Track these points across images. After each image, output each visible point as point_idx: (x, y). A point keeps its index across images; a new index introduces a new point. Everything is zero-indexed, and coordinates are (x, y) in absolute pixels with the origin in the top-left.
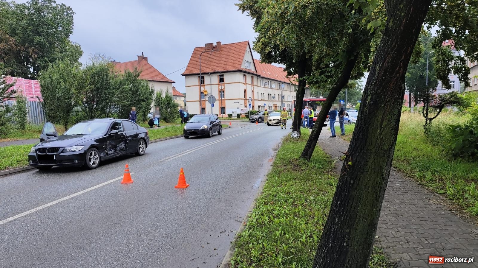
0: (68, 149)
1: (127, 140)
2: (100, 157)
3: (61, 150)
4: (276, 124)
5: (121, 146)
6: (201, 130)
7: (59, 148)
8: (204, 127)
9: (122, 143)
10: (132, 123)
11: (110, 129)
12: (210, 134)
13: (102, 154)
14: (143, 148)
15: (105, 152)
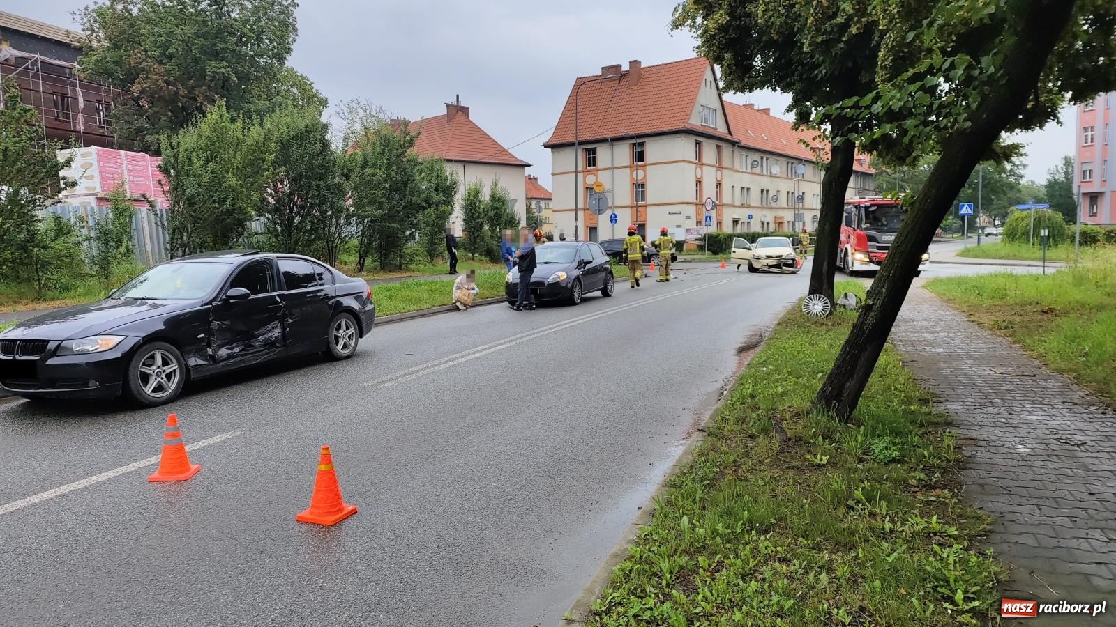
0: (76, 346)
1: (287, 317)
2: (186, 370)
3: (52, 346)
4: (772, 269)
5: (270, 335)
6: (550, 285)
7: (48, 341)
8: (559, 277)
9: (270, 326)
10: (315, 266)
11: (228, 284)
12: (576, 296)
13: (193, 361)
14: (349, 337)
15: (207, 352)
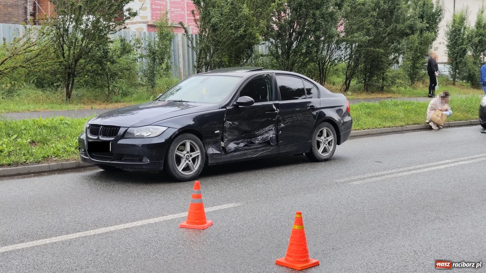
0: (137, 132)
1: (280, 122)
2: (206, 157)
3: (122, 131)
5: (266, 135)
7: (119, 127)
9: (267, 128)
10: (305, 82)
11: (239, 93)
13: (211, 150)
14: (329, 143)
15: (220, 145)
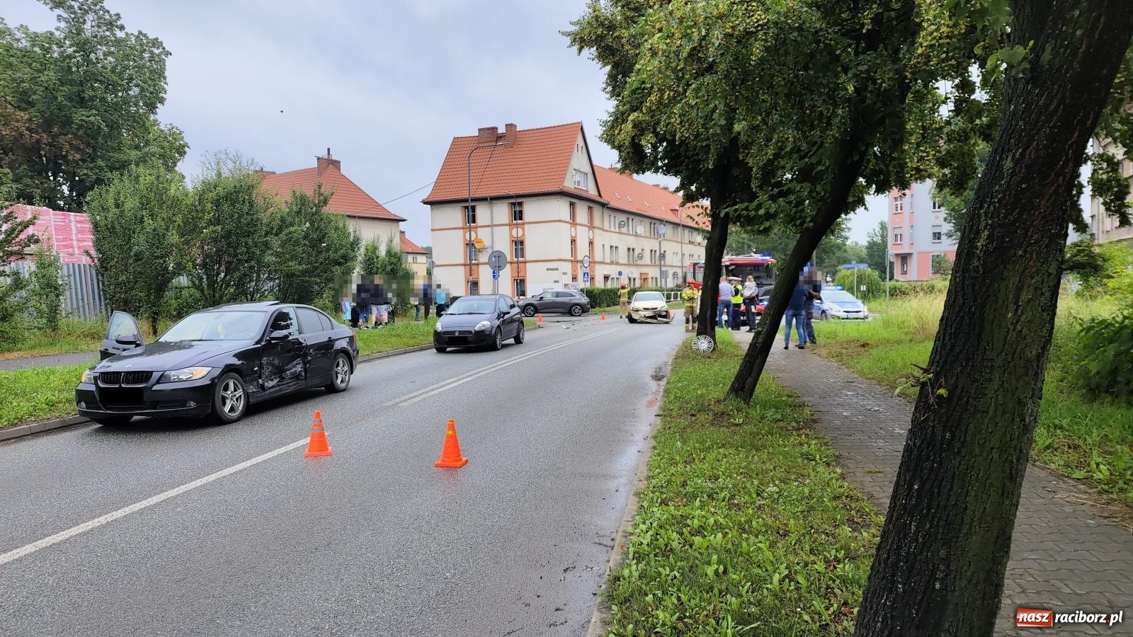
0: (173, 374)
1: (307, 355)
2: (247, 395)
3: (156, 376)
4: (649, 320)
5: (296, 369)
6: (477, 332)
7: (153, 372)
8: (484, 326)
9: (295, 362)
12: (498, 342)
13: (252, 389)
14: (345, 373)
15: (258, 382)
